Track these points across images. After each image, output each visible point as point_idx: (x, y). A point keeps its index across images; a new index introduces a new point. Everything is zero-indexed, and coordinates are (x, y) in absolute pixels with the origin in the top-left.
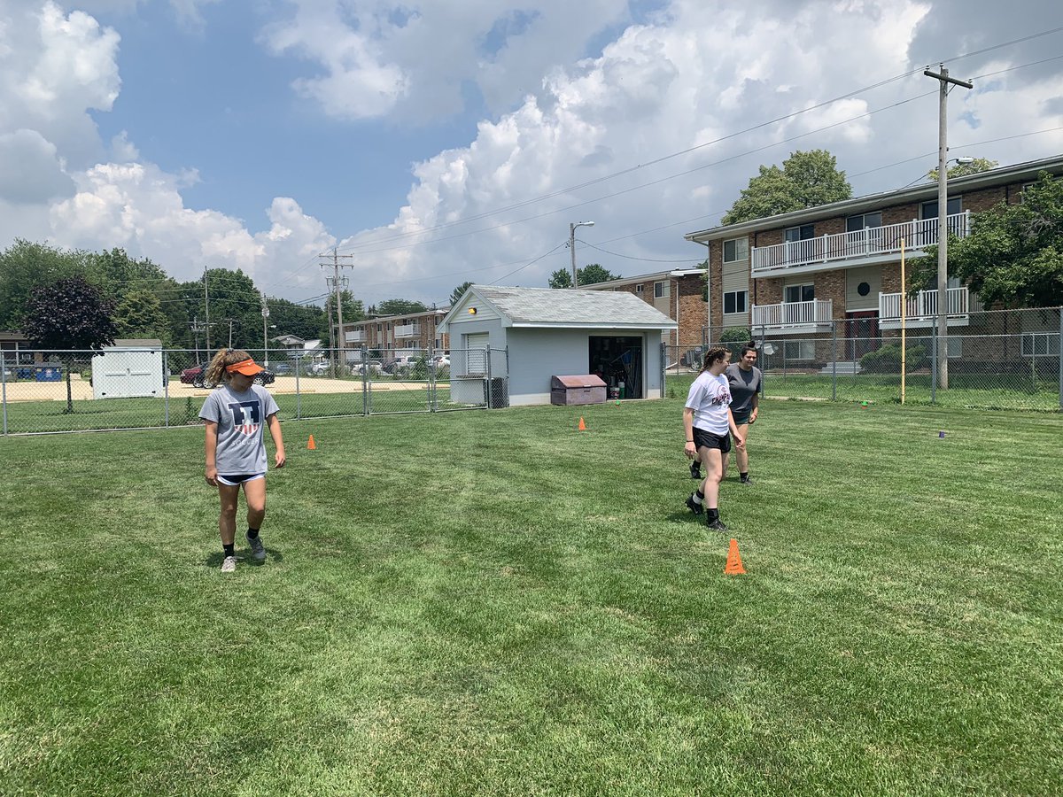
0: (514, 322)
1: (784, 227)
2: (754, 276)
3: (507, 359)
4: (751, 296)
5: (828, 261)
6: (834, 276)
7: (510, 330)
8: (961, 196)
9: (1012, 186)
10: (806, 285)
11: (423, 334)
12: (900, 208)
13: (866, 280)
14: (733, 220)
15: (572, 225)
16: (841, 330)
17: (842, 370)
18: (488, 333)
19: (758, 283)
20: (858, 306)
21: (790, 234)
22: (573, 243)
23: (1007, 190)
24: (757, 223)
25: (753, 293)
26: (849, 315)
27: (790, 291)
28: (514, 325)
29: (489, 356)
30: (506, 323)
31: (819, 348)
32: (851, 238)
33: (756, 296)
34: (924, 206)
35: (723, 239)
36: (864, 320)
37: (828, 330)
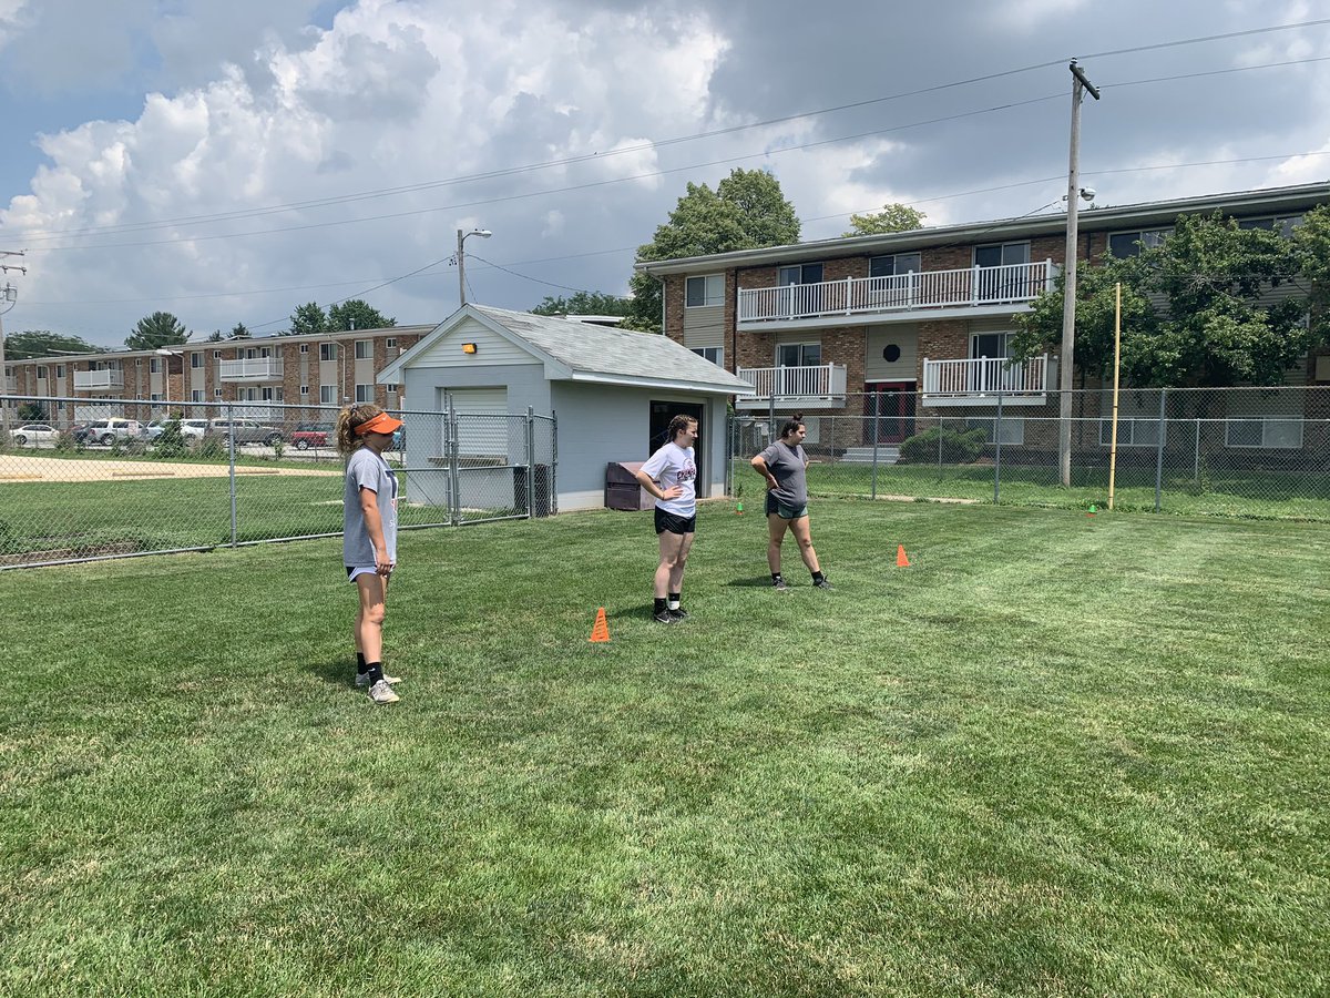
0: (575, 371)
1: (779, 264)
2: (740, 327)
3: (555, 434)
4: (727, 355)
5: (852, 314)
6: (851, 335)
7: (558, 385)
8: (1029, 241)
9: (1095, 235)
10: (807, 344)
11: (126, 386)
12: (947, 250)
13: (893, 342)
14: (662, 251)
15: (460, 232)
16: (858, 405)
17: (885, 458)
18: (505, 388)
19: (738, 338)
20: (885, 374)
21: (786, 275)
22: (461, 260)
23: (1090, 238)
24: (748, 255)
25: (730, 351)
26: (870, 387)
27: (784, 350)
28: (576, 377)
29: (531, 427)
30: (553, 373)
31: (825, 429)
32: (874, 285)
33: (734, 353)
34: (978, 249)
35: (685, 274)
36: (891, 394)
37: (842, 406)
